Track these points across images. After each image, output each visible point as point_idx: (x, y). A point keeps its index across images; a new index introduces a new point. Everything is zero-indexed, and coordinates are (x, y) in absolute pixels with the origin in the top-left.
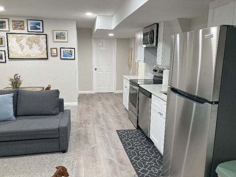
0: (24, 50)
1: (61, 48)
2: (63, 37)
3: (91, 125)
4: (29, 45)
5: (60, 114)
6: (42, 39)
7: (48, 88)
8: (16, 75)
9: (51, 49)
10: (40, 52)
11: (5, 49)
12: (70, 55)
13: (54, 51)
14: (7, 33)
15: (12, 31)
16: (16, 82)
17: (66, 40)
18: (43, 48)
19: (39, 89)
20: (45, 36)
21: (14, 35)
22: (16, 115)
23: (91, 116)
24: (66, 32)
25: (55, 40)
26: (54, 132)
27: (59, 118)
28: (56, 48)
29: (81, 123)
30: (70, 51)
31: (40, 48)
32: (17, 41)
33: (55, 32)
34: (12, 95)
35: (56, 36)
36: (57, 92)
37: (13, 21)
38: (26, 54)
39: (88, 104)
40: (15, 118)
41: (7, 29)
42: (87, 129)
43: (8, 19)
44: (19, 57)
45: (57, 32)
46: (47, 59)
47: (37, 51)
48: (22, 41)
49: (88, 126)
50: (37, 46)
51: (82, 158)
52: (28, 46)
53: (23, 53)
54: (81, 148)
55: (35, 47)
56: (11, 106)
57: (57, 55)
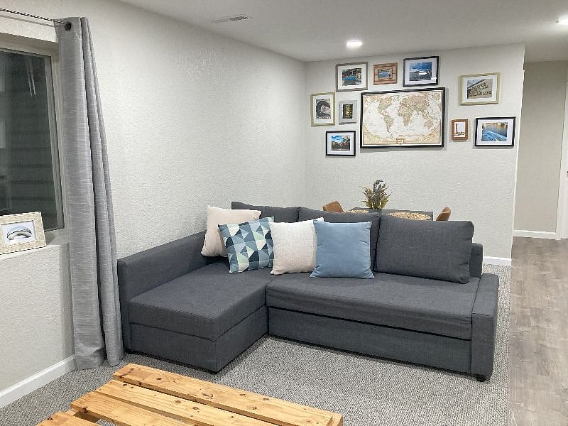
0: (392, 129)
1: (477, 119)
2: (485, 90)
3: (555, 327)
4: (404, 116)
5: (473, 283)
6: (434, 100)
7: (444, 216)
8: (378, 182)
9: (453, 122)
10: (426, 131)
11: (356, 127)
12: (500, 136)
13: (461, 127)
14: (362, 94)
15: (372, 88)
16: (376, 198)
17: (493, 99)
18: (434, 121)
19: (423, 218)
20: (440, 93)
21: (376, 96)
22: (374, 268)
23: (555, 301)
24: (494, 78)
25: (465, 100)
26: (459, 325)
27: (470, 292)
28: (466, 121)
29: (524, 316)
30: (502, 125)
31: (426, 121)
32: (379, 108)
33: (465, 80)
34: (369, 224)
35: (469, 91)
36: (469, 227)
37: (376, 66)
38: (396, 136)
39: (542, 268)
40: (372, 276)
41: (363, 85)
42: (542, 332)
43: (366, 63)
44: (381, 143)
45: (471, 79)
46: (443, 146)
47: (420, 129)
48: (389, 107)
49: (545, 326)
50: (420, 116)
51: (531, 408)
52: (401, 119)
53: (389, 134)
54: (529, 381)
55: (417, 119)
56: (366, 248)
57: (467, 136)
